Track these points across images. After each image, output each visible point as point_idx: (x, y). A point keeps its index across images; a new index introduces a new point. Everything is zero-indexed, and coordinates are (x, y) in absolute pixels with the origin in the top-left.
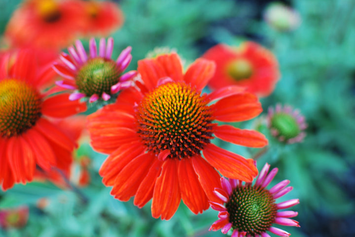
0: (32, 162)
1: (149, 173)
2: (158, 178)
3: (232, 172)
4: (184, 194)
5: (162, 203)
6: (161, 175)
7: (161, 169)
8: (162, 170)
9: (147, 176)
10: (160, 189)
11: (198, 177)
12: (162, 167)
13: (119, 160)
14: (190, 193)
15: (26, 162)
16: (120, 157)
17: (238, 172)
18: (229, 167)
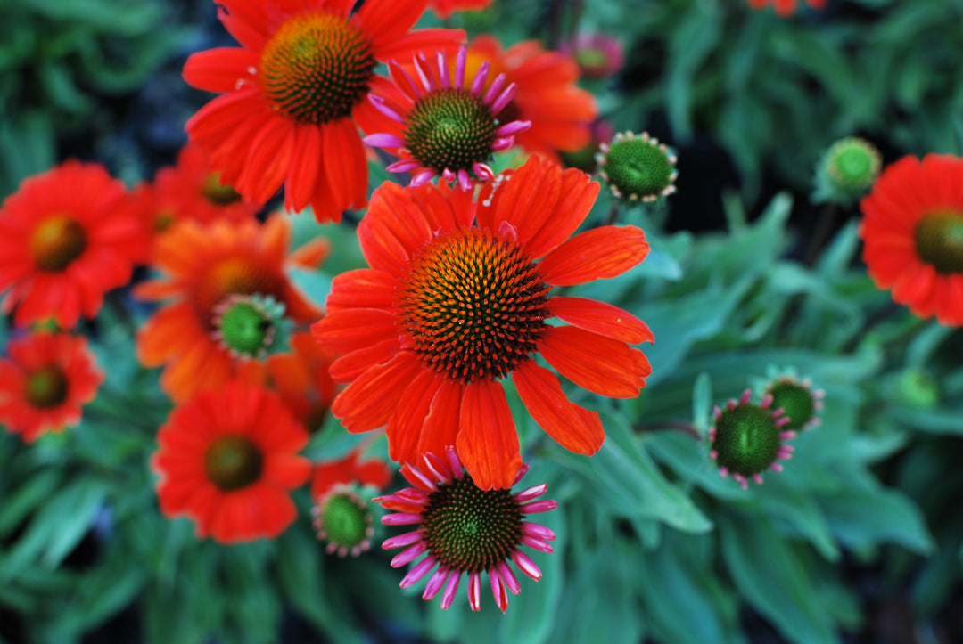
0: (278, 177)
1: (373, 347)
2: (377, 366)
3: (471, 452)
4: (396, 418)
5: (355, 404)
6: (385, 365)
7: (393, 357)
8: (393, 359)
9: (370, 348)
10: (368, 382)
11: (428, 414)
12: (396, 356)
13: (364, 290)
14: (403, 426)
15: (270, 171)
16: (367, 286)
17: (479, 459)
18: (476, 439)
